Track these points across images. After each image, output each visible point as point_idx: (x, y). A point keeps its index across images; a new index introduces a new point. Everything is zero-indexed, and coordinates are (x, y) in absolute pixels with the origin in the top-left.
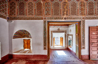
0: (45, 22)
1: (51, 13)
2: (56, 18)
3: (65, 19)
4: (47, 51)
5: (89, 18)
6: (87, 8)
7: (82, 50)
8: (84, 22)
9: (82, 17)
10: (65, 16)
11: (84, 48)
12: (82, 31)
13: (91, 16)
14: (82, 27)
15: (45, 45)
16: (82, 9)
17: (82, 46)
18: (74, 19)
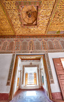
0: (14, 55)
1: (20, 48)
3: (31, 52)
4: (10, 87)
5: (50, 52)
6: (48, 45)
7: (51, 85)
8: (47, 54)
9: (45, 51)
10: (31, 51)
11: (53, 82)
12: (47, 63)
13: (52, 50)
14: (46, 59)
15: (9, 79)
16: (44, 46)
17: (50, 80)
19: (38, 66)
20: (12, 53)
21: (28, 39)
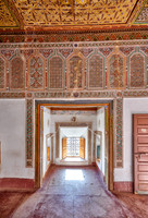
0: (29, 103)
1: (43, 82)
2: (54, 95)
3: (76, 95)
4: (33, 169)
5: (130, 95)
6: (127, 71)
7: (116, 170)
8: (120, 103)
9: (115, 91)
10: (75, 90)
11: (120, 165)
12: (115, 125)
13: (138, 90)
15: (29, 156)
16: (115, 74)
17: (116, 161)
18: (95, 95)
19: (90, 125)
20: (23, 96)
21: (66, 45)
